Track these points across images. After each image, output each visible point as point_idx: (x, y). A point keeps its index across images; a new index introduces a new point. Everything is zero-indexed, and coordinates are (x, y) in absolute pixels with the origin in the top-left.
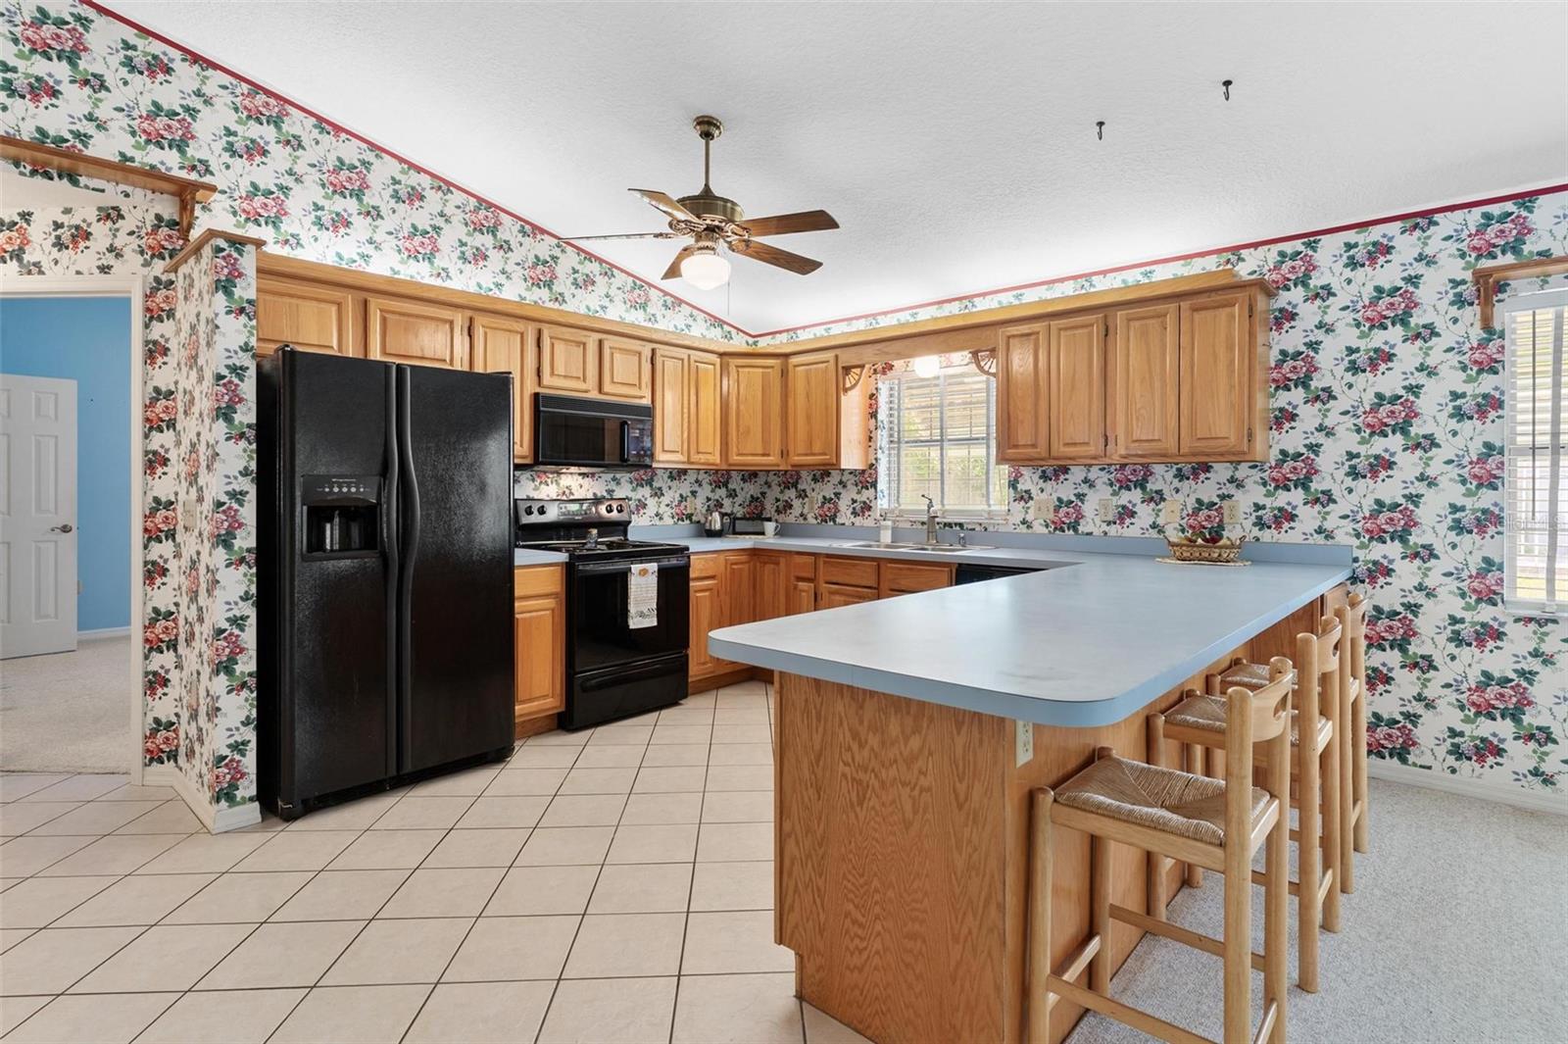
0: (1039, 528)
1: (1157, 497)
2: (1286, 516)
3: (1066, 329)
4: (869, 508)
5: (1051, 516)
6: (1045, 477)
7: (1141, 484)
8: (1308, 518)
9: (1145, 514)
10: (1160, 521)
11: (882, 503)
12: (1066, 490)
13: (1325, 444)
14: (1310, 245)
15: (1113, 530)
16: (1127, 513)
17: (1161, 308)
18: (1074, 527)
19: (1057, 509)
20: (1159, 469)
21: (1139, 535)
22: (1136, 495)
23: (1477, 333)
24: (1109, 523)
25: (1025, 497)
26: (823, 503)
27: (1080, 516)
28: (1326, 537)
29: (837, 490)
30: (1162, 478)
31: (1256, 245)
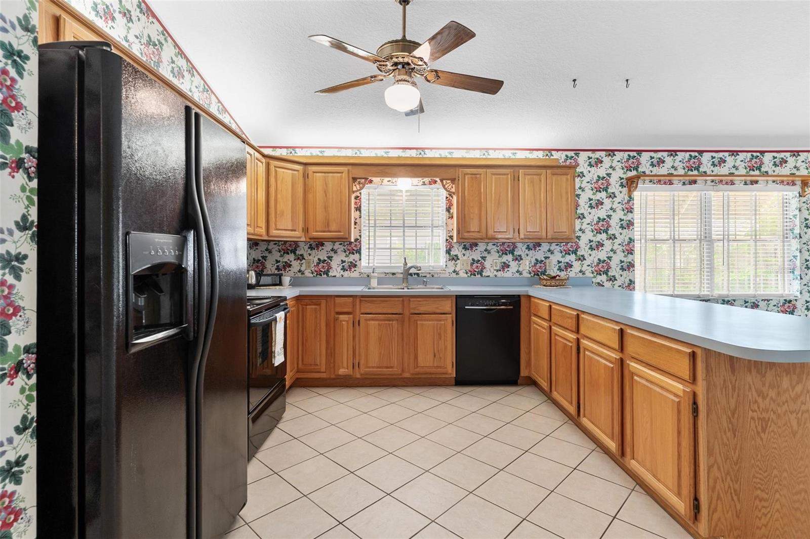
0: (462, 274)
1: (518, 258)
2: (569, 266)
3: (494, 174)
4: (355, 266)
5: (469, 268)
6: (465, 248)
7: (512, 252)
8: (577, 266)
9: (514, 266)
10: (521, 269)
11: (364, 263)
12: (476, 255)
13: (582, 236)
14: (577, 155)
15: (499, 274)
16: (505, 266)
17: (539, 171)
18: (481, 273)
19: (472, 264)
20: (519, 245)
21: (511, 276)
22: (509, 257)
23: (627, 198)
24: (497, 271)
25: (455, 258)
26: (318, 264)
27: (483, 268)
28: (583, 274)
29: (329, 255)
30: (521, 250)
31: (558, 150)
